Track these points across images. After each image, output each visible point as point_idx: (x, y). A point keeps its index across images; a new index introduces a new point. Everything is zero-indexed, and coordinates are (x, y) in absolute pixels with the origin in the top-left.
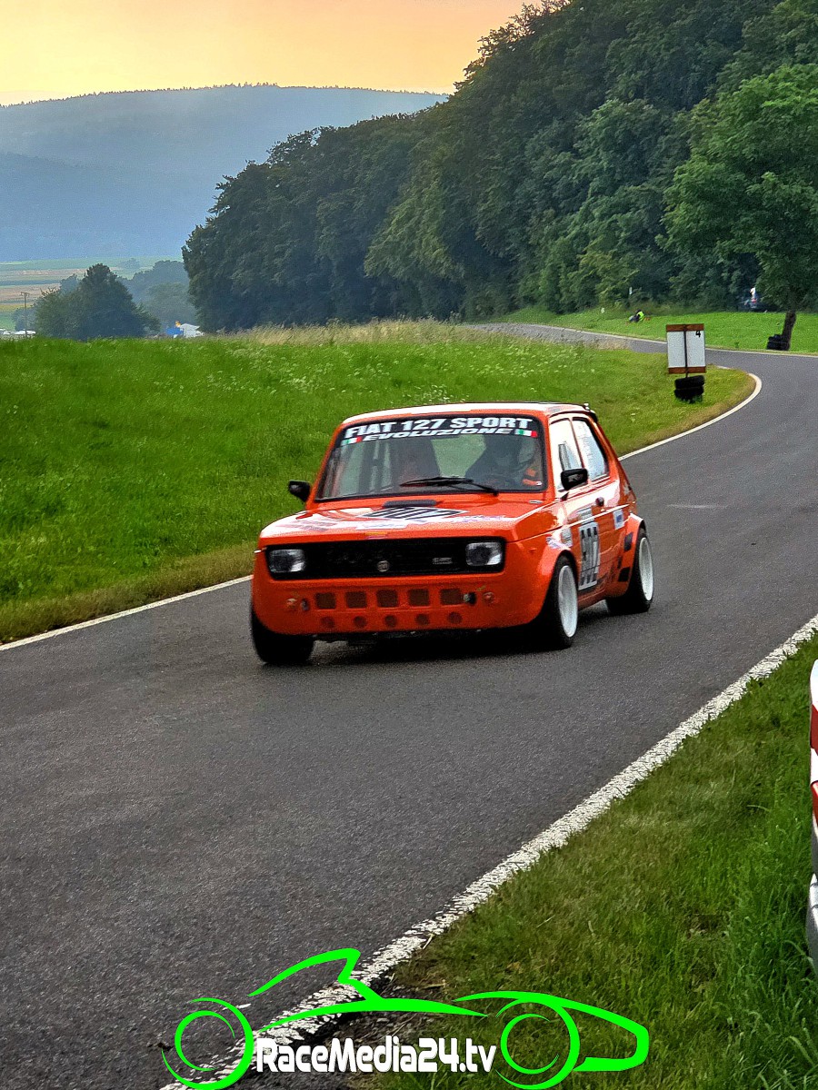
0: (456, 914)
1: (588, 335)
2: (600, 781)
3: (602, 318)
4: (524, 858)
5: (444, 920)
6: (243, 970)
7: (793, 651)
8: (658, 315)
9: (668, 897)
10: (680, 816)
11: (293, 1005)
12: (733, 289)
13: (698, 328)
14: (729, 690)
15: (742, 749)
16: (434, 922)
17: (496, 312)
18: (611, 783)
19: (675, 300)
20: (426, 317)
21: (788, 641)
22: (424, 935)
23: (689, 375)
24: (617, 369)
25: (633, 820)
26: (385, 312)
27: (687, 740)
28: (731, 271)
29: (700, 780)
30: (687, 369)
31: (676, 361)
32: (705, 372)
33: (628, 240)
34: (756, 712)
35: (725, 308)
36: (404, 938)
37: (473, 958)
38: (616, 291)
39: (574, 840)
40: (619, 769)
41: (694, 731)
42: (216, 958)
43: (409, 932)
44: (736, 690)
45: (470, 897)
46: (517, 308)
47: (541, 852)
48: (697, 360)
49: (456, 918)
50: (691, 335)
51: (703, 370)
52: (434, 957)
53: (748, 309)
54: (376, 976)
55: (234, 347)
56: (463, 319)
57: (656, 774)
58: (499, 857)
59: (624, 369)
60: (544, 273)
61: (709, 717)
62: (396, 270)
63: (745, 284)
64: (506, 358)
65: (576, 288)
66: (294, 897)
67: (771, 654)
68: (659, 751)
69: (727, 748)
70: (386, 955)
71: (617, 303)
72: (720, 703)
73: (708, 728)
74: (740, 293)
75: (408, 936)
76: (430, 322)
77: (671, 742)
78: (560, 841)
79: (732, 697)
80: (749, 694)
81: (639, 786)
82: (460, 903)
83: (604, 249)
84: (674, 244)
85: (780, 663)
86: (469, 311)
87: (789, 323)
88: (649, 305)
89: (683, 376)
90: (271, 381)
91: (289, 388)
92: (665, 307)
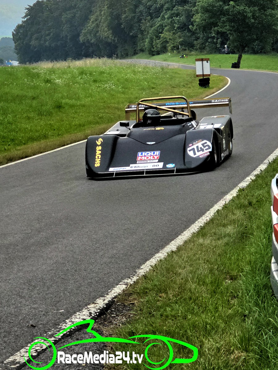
0: (138, 276)
1: (164, 63)
2: (187, 227)
3: (169, 57)
4: (161, 255)
5: (134, 278)
6: (60, 298)
7: (254, 178)
8: (190, 55)
9: (218, 269)
10: (219, 239)
11: (80, 310)
12: (218, 46)
13: (207, 60)
14: (231, 192)
15: (239, 214)
16: (130, 279)
17: (129, 55)
18: (191, 227)
19: (196, 50)
20: (103, 57)
21: (251, 174)
22: (127, 284)
23: (204, 77)
24: (177, 75)
25: (201, 241)
26: (88, 55)
27: (218, 211)
28: (217, 39)
29: (224, 226)
30: (203, 75)
31: (199, 72)
32: (210, 76)
33: (178, 28)
34: (242, 201)
35: (215, 52)
36: (119, 285)
37: (147, 292)
38: (174, 47)
39: (179, 249)
40: (193, 222)
41: (220, 208)
42: (48, 293)
43: (121, 283)
44: (234, 193)
45: (142, 270)
46: (137, 53)
47: (168, 253)
48: (207, 72)
49: (138, 278)
50: (205, 62)
51: (209, 75)
52: (132, 292)
53: (224, 53)
54: (110, 299)
55: (33, 69)
56: (117, 58)
57: (207, 224)
58: (152, 255)
59: (179, 75)
60: (147, 40)
61: (226, 202)
62: (91, 40)
63: (223, 44)
64: (135, 72)
65: (159, 46)
66: (76, 271)
67: (245, 179)
68: (207, 215)
69: (233, 214)
70: (113, 292)
71: (175, 51)
72: (229, 197)
73: (225, 207)
74: (221, 47)
75: (120, 284)
76: (105, 59)
77: (212, 212)
78: (174, 249)
79: (233, 195)
80: (239, 194)
81: (202, 228)
82: (139, 272)
83: (169, 31)
84: (196, 29)
85: (249, 182)
86: (119, 55)
87: (240, 58)
88: (187, 52)
89: (202, 78)
90: (48, 81)
91: (55, 83)
92: (193, 53)
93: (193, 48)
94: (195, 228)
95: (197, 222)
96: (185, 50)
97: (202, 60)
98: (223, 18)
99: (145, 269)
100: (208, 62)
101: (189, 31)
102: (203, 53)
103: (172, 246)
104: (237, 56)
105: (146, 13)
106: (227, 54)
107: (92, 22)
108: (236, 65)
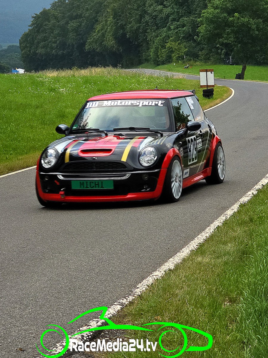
3: (174, 67)
5: (129, 298)
13: (211, 71)
14: (232, 208)
16: (125, 299)
17: (135, 65)
18: (190, 244)
19: (201, 60)
21: (253, 189)
22: (122, 304)
23: (208, 88)
25: (200, 259)
27: (218, 227)
28: (222, 50)
30: (207, 86)
31: (203, 83)
32: (214, 87)
34: (243, 216)
35: (220, 63)
37: (142, 314)
38: (179, 57)
39: (177, 267)
40: (193, 239)
41: (220, 224)
43: (116, 303)
44: (235, 208)
45: (139, 289)
47: (165, 271)
48: (211, 82)
49: (133, 298)
50: (209, 73)
53: (228, 64)
55: (38, 77)
56: (122, 67)
60: (152, 50)
61: (226, 218)
62: (97, 49)
63: (227, 54)
65: (164, 55)
67: (247, 194)
68: (207, 232)
69: (234, 231)
70: (107, 313)
71: (180, 61)
72: (229, 213)
73: (225, 223)
74: (225, 58)
75: (115, 305)
77: (212, 228)
78: (172, 267)
79: (234, 210)
80: (240, 210)
81: (201, 245)
82: (135, 292)
83: (175, 41)
85: (251, 197)
86: (125, 64)
87: (244, 69)
88: (192, 62)
89: (206, 88)
90: (52, 90)
91: (59, 92)
92: (197, 63)
93: (198, 59)
94: (194, 245)
95: (196, 239)
96: (190, 60)
97: (207, 71)
98: (228, 29)
99: (141, 288)
100: (212, 73)
101: (195, 41)
102: (208, 64)
103: (170, 264)
104: (241, 67)
105: (152, 23)
106: (231, 65)
107: (98, 31)
108: (240, 76)
